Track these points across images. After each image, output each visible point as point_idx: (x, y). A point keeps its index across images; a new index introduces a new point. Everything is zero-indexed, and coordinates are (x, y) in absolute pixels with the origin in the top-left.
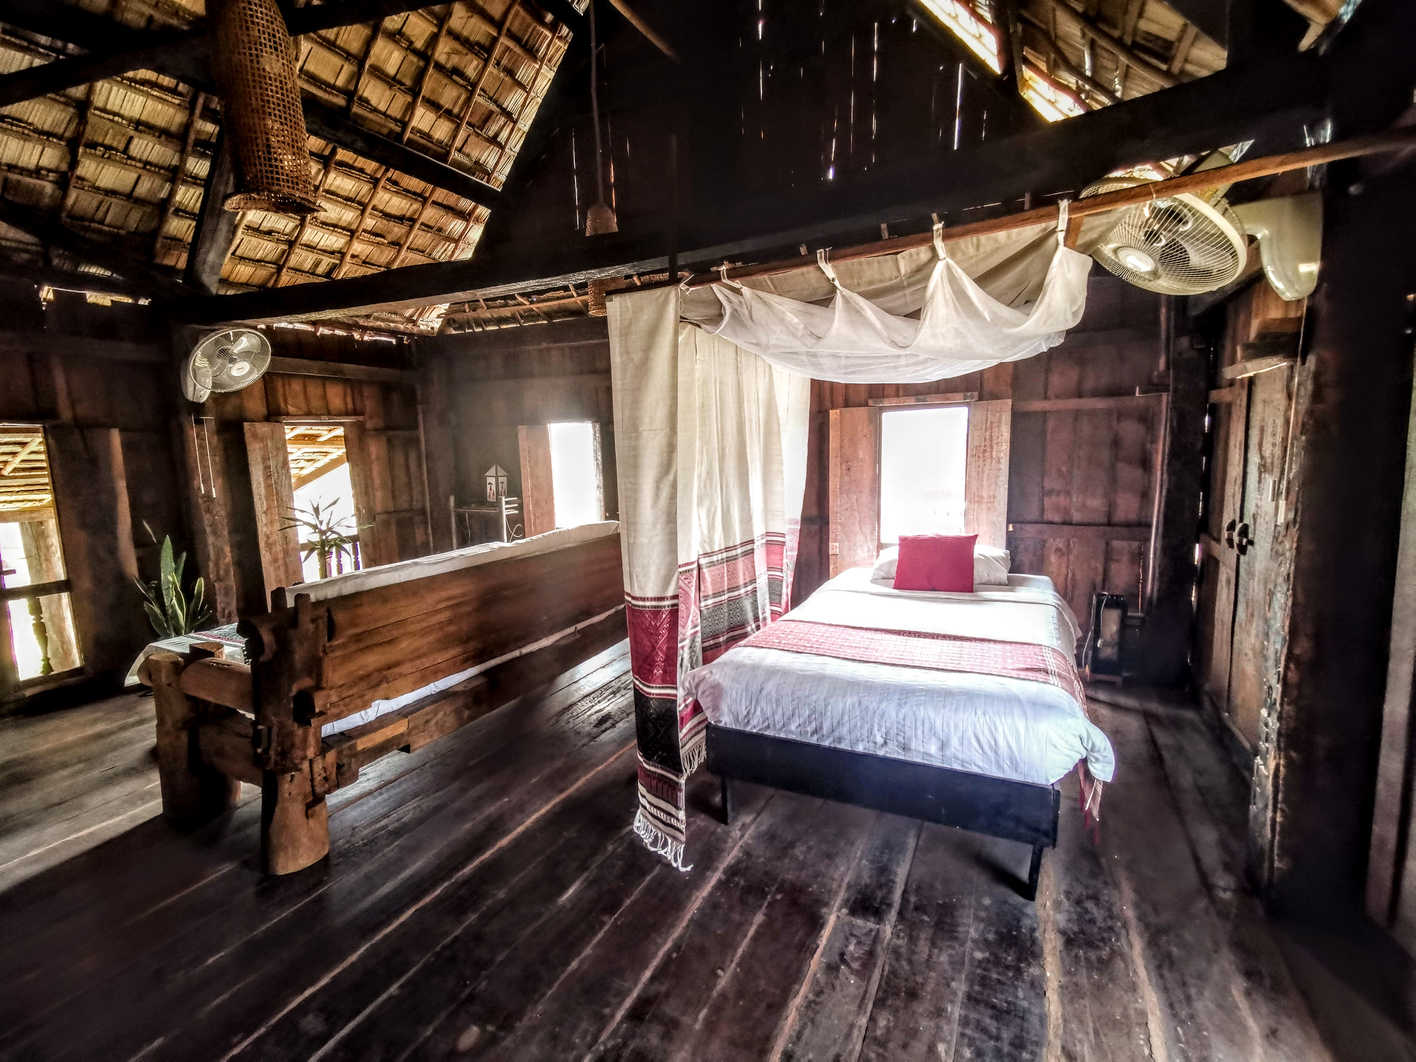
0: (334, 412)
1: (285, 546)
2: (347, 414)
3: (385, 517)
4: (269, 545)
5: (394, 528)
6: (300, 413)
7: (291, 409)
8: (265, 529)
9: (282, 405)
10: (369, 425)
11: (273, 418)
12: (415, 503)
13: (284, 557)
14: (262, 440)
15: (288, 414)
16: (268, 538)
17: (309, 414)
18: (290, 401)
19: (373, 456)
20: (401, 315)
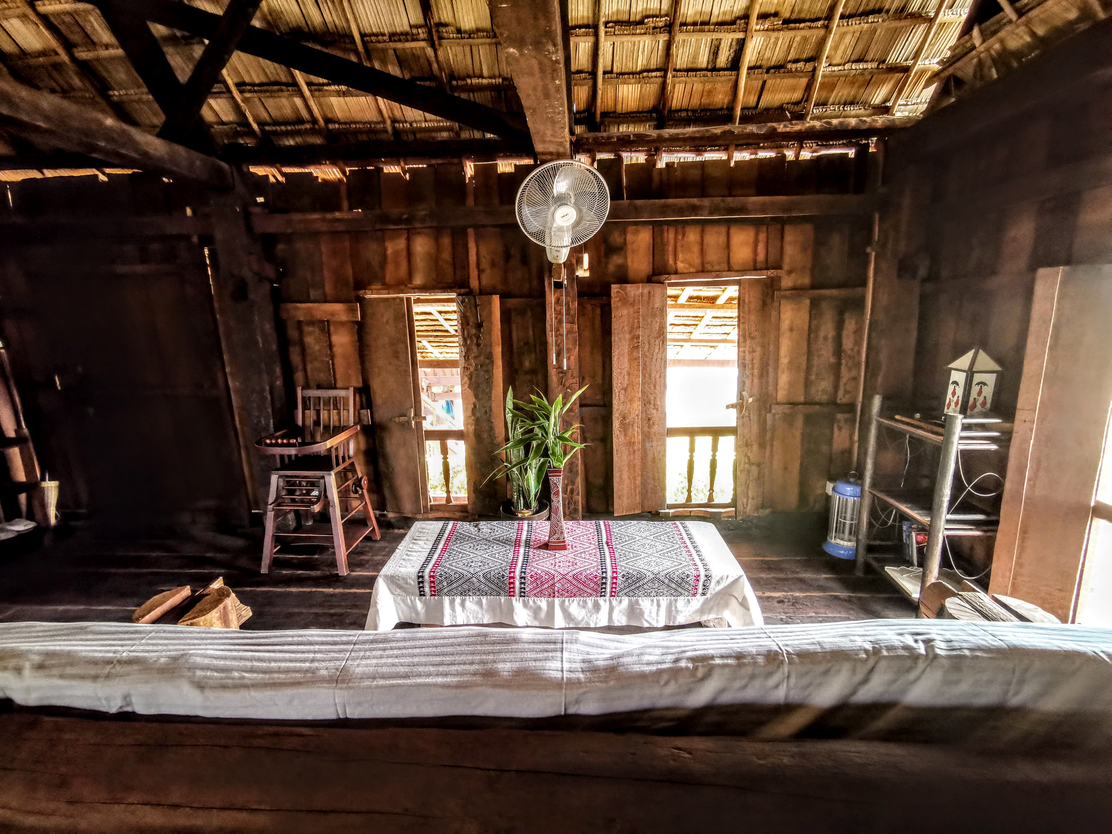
0: (736, 268)
1: (646, 429)
2: (755, 268)
3: (786, 409)
4: (625, 426)
5: (799, 423)
6: (692, 270)
7: (680, 265)
8: (621, 407)
9: (671, 261)
10: (787, 282)
11: (655, 278)
12: (841, 393)
13: (643, 441)
14: (633, 304)
15: (676, 273)
16: (624, 418)
17: (703, 271)
18: (680, 256)
19: (785, 325)
20: (865, 104)
